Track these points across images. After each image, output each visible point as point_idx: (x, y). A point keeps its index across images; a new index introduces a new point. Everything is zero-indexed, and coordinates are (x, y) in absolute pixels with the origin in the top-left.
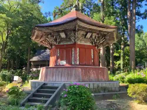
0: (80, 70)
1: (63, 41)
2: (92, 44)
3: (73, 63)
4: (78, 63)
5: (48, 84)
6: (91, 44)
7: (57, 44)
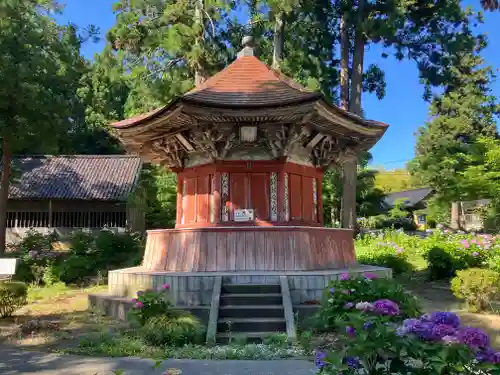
0: (307, 237)
1: (242, 150)
2: (315, 163)
3: (274, 217)
4: (287, 217)
5: (234, 280)
6: (310, 164)
7: (222, 157)
